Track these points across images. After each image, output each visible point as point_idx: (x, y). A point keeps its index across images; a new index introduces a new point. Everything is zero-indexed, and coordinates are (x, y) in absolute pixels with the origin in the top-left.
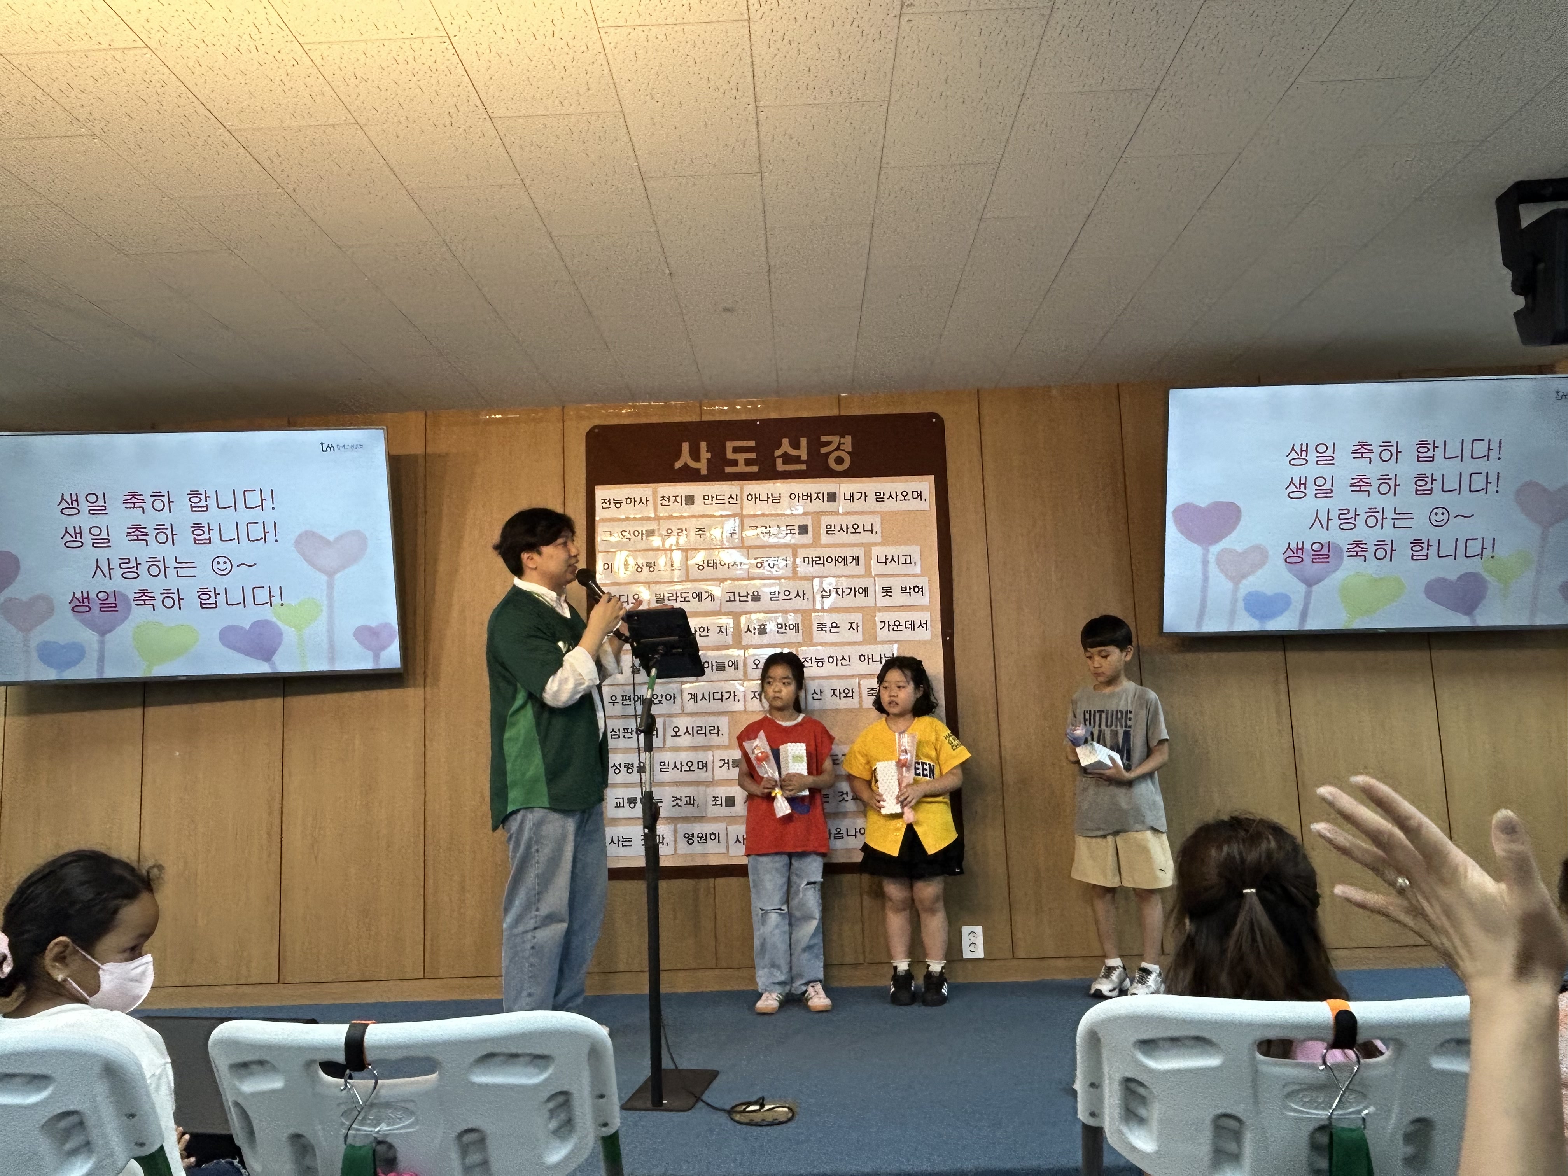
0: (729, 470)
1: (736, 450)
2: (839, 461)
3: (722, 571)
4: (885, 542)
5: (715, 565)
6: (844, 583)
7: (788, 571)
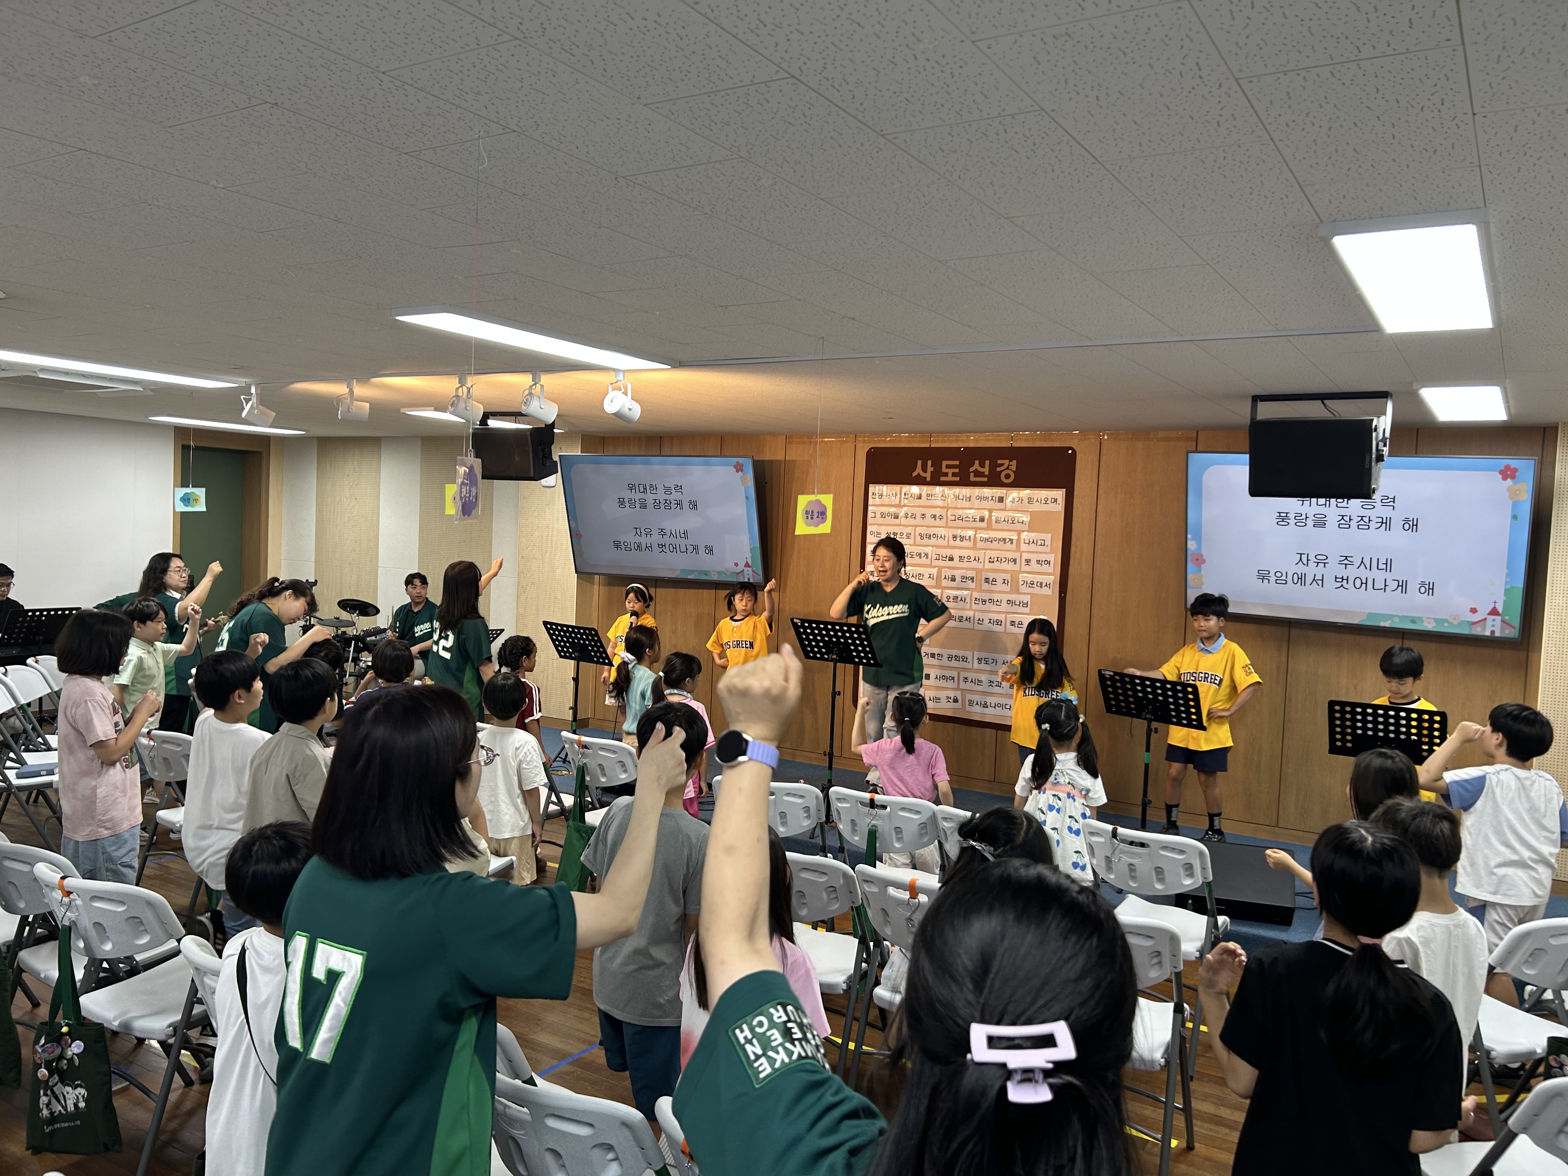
0: (942, 479)
1: (948, 467)
2: (1008, 476)
3: (933, 541)
4: (1030, 530)
5: (930, 538)
6: (1002, 555)
7: (970, 544)
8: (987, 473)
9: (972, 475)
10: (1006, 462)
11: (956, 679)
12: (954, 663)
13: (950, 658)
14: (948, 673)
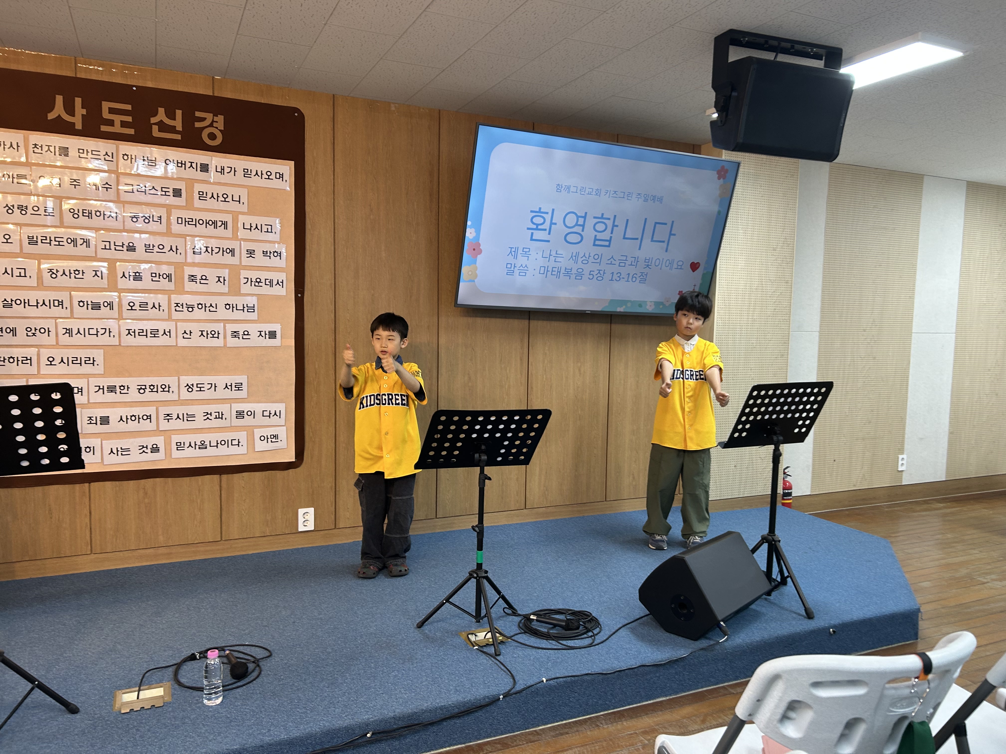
0: (104, 128)
1: (112, 111)
2: (212, 136)
3: (96, 221)
4: (250, 212)
5: (90, 215)
6: (213, 243)
7: (162, 228)
8: (179, 128)
9: (155, 128)
10: (209, 117)
11: (154, 418)
12: (148, 396)
13: (141, 389)
14: (139, 411)
